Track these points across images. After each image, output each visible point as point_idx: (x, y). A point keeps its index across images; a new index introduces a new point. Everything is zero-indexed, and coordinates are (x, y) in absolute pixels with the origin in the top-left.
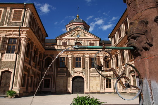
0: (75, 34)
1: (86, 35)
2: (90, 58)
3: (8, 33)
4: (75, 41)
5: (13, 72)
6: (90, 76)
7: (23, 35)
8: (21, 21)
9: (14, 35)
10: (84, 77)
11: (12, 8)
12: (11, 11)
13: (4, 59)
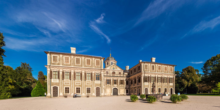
1: (117, 68)
2: (120, 80)
3: (95, 71)
5: (100, 88)
6: (120, 88)
7: (102, 73)
8: (100, 66)
9: (98, 72)
10: (118, 88)
12: (95, 60)
13: (96, 83)
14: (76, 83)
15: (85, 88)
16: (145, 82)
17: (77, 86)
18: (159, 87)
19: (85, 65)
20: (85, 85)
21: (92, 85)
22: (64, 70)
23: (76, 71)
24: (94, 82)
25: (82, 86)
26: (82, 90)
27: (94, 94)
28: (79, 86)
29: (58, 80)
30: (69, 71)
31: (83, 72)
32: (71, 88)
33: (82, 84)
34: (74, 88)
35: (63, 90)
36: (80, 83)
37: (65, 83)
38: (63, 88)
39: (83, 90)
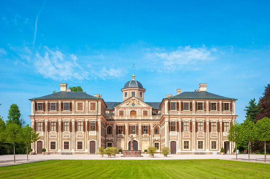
0: (131, 103)
2: (142, 126)
3: (89, 119)
4: (131, 110)
5: (96, 141)
6: (142, 140)
7: (99, 120)
8: (96, 111)
9: (93, 120)
11: (89, 101)
12: (89, 103)
13: (90, 135)
14: (64, 136)
15: (75, 142)
16: (171, 132)
17: (65, 140)
18: (199, 139)
19: (75, 111)
20: (75, 138)
21: (84, 138)
22: (50, 119)
23: (64, 120)
24: (87, 134)
25: (71, 139)
26: (71, 145)
27: (87, 150)
28: (68, 139)
29: (43, 132)
30: (56, 121)
31: (73, 120)
32: (57, 142)
33: (71, 137)
34: (62, 142)
35: (48, 145)
36: (68, 136)
37: (51, 136)
38: (48, 142)
39: (73, 144)
